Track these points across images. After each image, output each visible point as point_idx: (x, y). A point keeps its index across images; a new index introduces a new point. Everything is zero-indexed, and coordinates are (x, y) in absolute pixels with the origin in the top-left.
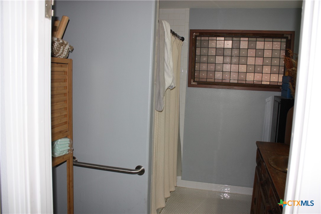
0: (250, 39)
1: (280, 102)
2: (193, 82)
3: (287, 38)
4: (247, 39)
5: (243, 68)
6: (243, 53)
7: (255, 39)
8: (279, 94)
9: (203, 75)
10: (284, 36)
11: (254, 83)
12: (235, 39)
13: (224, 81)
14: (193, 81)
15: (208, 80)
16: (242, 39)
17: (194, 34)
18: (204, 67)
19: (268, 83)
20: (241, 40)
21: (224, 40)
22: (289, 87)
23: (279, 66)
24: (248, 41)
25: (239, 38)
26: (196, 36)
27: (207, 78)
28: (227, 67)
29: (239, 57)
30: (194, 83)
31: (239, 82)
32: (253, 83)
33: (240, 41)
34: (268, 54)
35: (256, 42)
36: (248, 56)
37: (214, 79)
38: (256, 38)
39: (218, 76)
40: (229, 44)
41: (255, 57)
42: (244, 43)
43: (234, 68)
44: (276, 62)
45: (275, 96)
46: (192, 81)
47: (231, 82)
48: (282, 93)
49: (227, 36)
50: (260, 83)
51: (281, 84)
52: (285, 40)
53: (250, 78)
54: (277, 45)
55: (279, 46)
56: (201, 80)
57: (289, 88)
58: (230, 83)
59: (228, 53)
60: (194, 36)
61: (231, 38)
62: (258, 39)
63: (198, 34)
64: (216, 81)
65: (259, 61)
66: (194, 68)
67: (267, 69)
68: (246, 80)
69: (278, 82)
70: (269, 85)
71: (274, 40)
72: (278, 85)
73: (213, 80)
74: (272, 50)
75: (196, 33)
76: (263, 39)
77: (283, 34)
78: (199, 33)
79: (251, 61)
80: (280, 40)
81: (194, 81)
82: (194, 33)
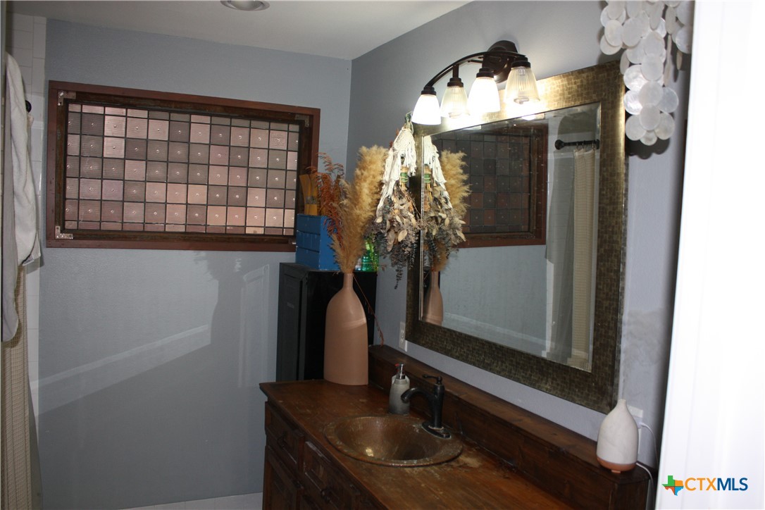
0: (216, 120)
1: (305, 282)
2: (62, 232)
3: (301, 123)
4: (207, 119)
5: (198, 194)
6: (199, 154)
7: (226, 121)
9: (91, 211)
10: (296, 119)
11: (227, 232)
12: (175, 116)
13: (149, 228)
14: (59, 231)
15: (106, 226)
16: (194, 118)
17: (62, 94)
18: (90, 189)
19: (261, 231)
20: (192, 121)
21: (148, 119)
22: (332, 244)
23: (285, 189)
24: (211, 124)
25: (188, 116)
26: (67, 102)
27: (100, 222)
28: (156, 192)
29: (188, 163)
30: (63, 236)
31: (190, 229)
32: (224, 232)
33: (190, 123)
34: (259, 159)
35: (229, 128)
36: (211, 163)
37: (123, 223)
38: (231, 118)
39: (134, 214)
40: (159, 129)
41: (229, 166)
42: (200, 130)
43: (177, 193)
44: (277, 179)
45: (282, 265)
46: (58, 229)
47: (167, 230)
48: (297, 254)
49: (157, 108)
50: (241, 231)
51: (291, 233)
52: (295, 128)
53: (217, 219)
54: (281, 139)
55: (285, 141)
56: (83, 226)
57: (332, 246)
58: (165, 232)
59: (158, 152)
60: (62, 101)
61: (166, 115)
62: (235, 122)
63: (72, 95)
64: (127, 228)
65: (238, 177)
66: (62, 193)
67: (257, 197)
68: (206, 225)
69: (283, 228)
70: (264, 235)
71: (273, 125)
72: (283, 236)
73: (117, 227)
74: (269, 149)
75: (67, 91)
76: (246, 123)
77: (293, 115)
78: (77, 93)
79: (218, 176)
80: (285, 126)
81: (63, 230)
82: (61, 91)
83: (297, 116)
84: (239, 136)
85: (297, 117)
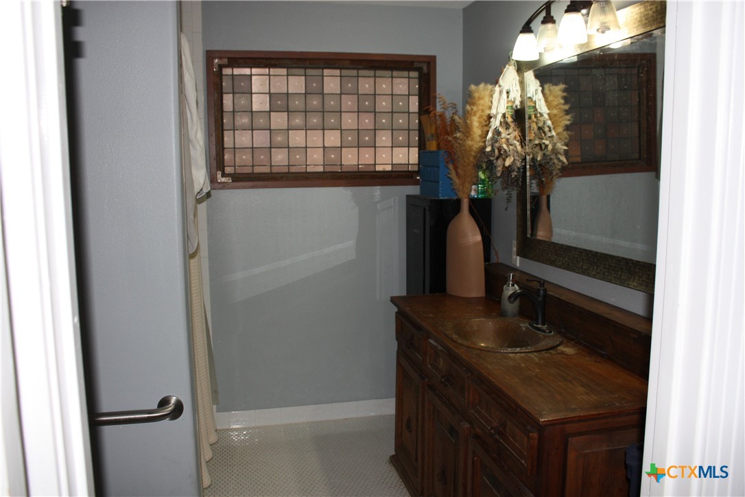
0: (345, 72)
1: (427, 208)
2: (222, 176)
3: (419, 70)
4: (337, 72)
5: (333, 138)
6: (332, 103)
7: (354, 72)
8: (414, 190)
9: (244, 158)
10: (415, 66)
11: (360, 170)
12: (310, 72)
13: (293, 170)
14: (220, 176)
15: (258, 170)
16: (326, 72)
17: (216, 61)
18: (243, 139)
19: (389, 168)
20: (325, 74)
21: (288, 75)
22: (449, 174)
23: (409, 130)
24: (341, 76)
25: (321, 70)
26: (221, 67)
27: (253, 166)
28: (297, 138)
29: (323, 112)
30: (224, 180)
31: (328, 169)
32: (357, 170)
33: (323, 76)
34: (384, 104)
35: (356, 78)
36: (342, 110)
37: (271, 166)
38: (358, 69)
39: (280, 158)
40: (296, 84)
41: (358, 112)
42: (332, 81)
43: (315, 138)
44: (401, 121)
45: (408, 197)
46: (219, 174)
47: (308, 170)
48: (421, 188)
49: (294, 66)
50: (372, 169)
51: (416, 168)
52: (415, 74)
53: (350, 159)
54: (403, 85)
55: (406, 87)
56: (239, 170)
57: (449, 175)
58: (306, 173)
59: (297, 103)
60: (217, 66)
61: (302, 71)
62: (362, 72)
63: (225, 61)
64: (275, 170)
65: (367, 121)
66: (221, 144)
67: (384, 138)
68: (341, 165)
69: (409, 164)
70: (392, 171)
71: (395, 73)
72: (408, 171)
73: (266, 170)
74: (392, 95)
75: (220, 58)
76: (371, 73)
77: (412, 62)
78: (229, 58)
79: (349, 121)
80: (405, 74)
81: (224, 175)
82: (215, 58)
83: (415, 63)
84: (366, 85)
85: (416, 65)
